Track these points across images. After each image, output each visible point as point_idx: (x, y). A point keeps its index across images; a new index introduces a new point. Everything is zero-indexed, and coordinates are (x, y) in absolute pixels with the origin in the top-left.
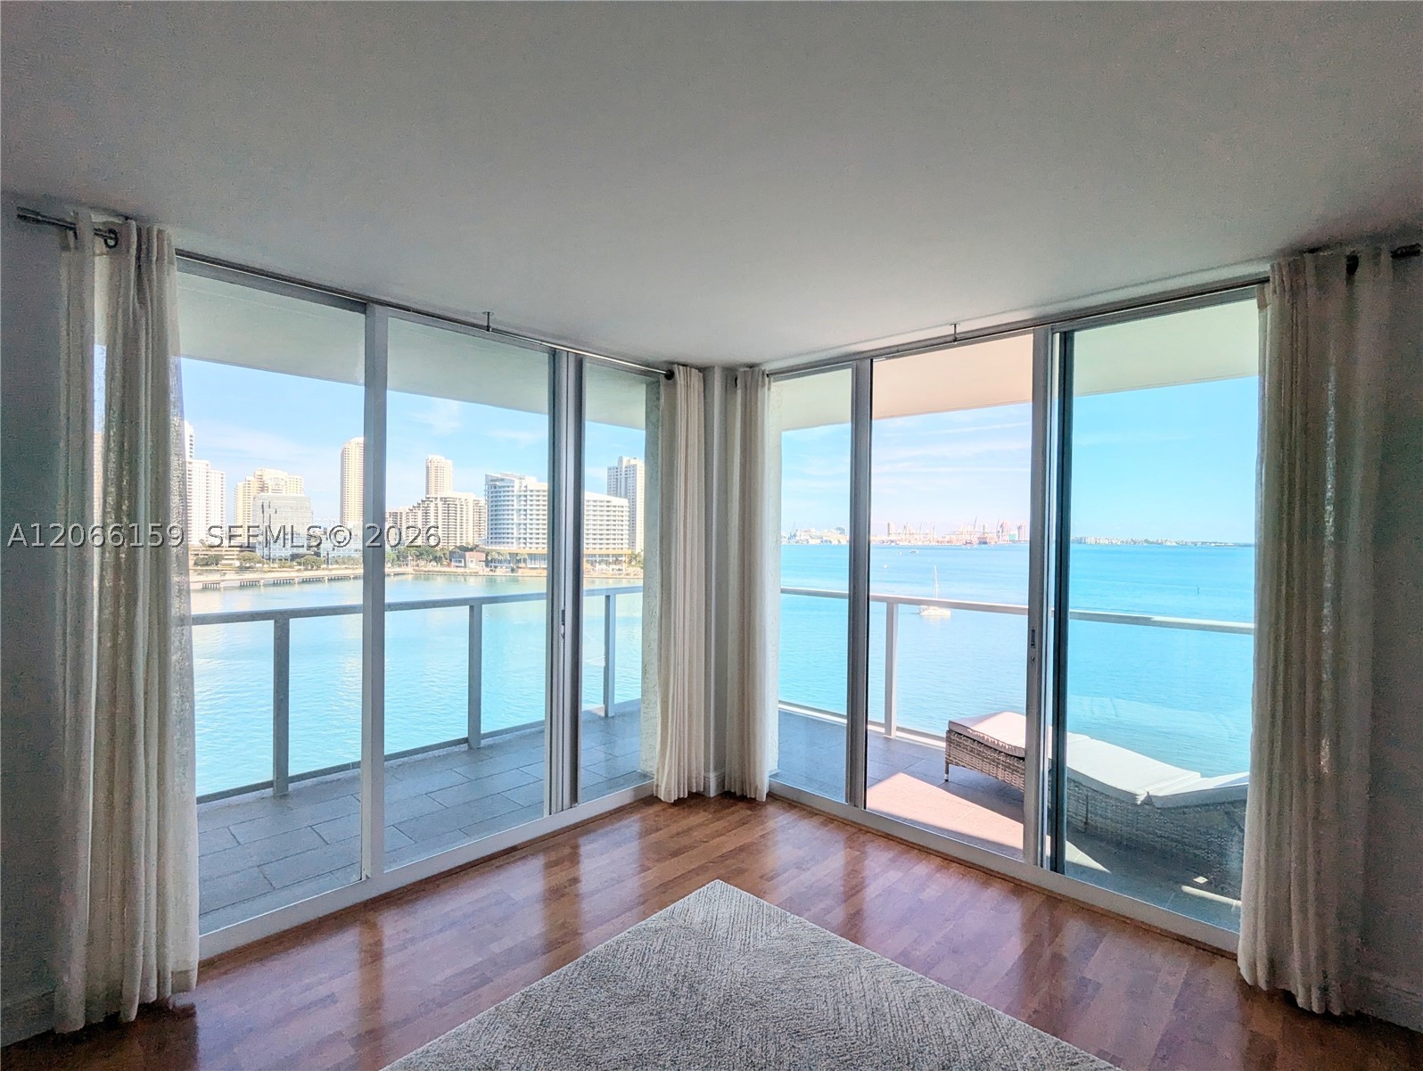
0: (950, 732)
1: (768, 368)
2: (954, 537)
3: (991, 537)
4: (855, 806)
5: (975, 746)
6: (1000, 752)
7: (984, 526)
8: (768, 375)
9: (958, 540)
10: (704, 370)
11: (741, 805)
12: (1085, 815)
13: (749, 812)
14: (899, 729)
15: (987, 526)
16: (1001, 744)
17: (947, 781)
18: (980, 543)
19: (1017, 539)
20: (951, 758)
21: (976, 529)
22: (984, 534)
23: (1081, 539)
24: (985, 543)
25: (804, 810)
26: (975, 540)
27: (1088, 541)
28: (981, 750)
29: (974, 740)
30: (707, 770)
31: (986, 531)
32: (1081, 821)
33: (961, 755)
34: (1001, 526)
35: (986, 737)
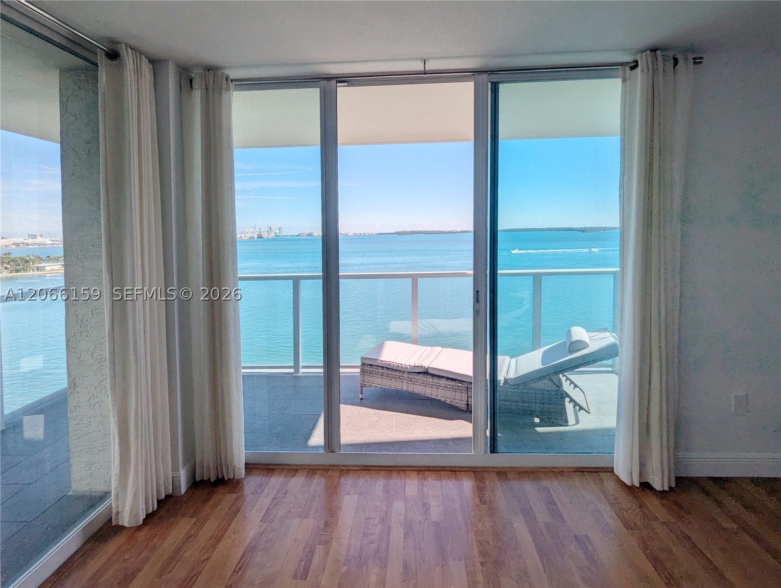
0: (363, 364)
1: (233, 74)
2: (243, 235)
3: (263, 234)
4: (332, 452)
5: (385, 371)
6: (403, 372)
7: (260, 228)
8: (232, 81)
9: (245, 237)
10: (156, 63)
11: (221, 489)
12: (466, 400)
13: (234, 496)
14: (304, 367)
15: (262, 228)
16: (404, 366)
17: (362, 399)
18: (258, 238)
19: (278, 235)
20: (365, 383)
21: (256, 230)
22: (260, 232)
23: (311, 233)
24: (261, 237)
25: (284, 469)
26: (256, 236)
27: (314, 234)
28: (389, 373)
29: (383, 367)
30: (175, 469)
31: (262, 231)
32: (464, 404)
33: (373, 379)
34: (270, 228)
35: (392, 364)
